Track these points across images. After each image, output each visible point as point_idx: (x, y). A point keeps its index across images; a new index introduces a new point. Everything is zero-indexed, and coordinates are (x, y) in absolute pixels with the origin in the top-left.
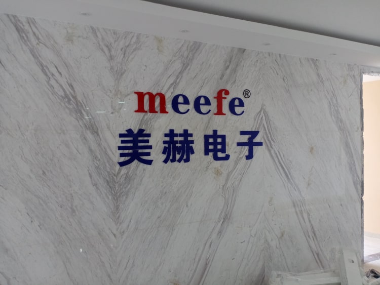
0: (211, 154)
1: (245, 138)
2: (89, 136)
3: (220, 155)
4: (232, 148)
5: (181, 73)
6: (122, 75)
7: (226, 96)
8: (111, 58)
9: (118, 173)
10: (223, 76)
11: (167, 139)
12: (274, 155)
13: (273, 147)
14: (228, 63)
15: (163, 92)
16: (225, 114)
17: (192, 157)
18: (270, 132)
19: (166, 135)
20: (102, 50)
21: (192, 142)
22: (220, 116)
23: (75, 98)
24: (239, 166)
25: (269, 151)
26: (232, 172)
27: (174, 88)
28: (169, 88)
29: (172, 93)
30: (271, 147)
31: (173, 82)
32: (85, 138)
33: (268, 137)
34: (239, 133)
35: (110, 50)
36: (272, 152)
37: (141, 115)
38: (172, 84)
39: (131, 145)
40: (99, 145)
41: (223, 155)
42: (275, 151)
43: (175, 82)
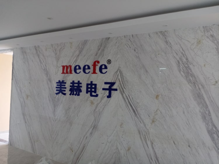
0: (89, 93)
1: (107, 86)
2: (49, 82)
3: (93, 94)
4: (100, 91)
5: (78, 56)
6: (59, 60)
7: (98, 64)
8: (56, 54)
9: (56, 97)
10: (97, 54)
11: (72, 85)
12: (125, 97)
13: (125, 92)
14: (100, 47)
15: (71, 65)
16: (97, 73)
17: (81, 93)
18: (123, 83)
19: (71, 83)
20: (54, 52)
21: (81, 87)
22: (95, 74)
23: (46, 69)
24: (103, 101)
25: (122, 95)
26: (99, 103)
27: (76, 63)
28: (74, 63)
29: (75, 65)
30: (124, 92)
31: (75, 60)
32: (48, 84)
33: (121, 86)
34: (104, 83)
35: (56, 51)
36: (124, 95)
37: (63, 74)
38: (75, 61)
39: (59, 86)
40: (51, 86)
41: (95, 94)
42: (126, 95)
43: (76, 60)
